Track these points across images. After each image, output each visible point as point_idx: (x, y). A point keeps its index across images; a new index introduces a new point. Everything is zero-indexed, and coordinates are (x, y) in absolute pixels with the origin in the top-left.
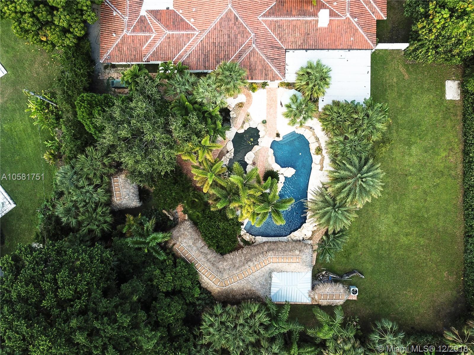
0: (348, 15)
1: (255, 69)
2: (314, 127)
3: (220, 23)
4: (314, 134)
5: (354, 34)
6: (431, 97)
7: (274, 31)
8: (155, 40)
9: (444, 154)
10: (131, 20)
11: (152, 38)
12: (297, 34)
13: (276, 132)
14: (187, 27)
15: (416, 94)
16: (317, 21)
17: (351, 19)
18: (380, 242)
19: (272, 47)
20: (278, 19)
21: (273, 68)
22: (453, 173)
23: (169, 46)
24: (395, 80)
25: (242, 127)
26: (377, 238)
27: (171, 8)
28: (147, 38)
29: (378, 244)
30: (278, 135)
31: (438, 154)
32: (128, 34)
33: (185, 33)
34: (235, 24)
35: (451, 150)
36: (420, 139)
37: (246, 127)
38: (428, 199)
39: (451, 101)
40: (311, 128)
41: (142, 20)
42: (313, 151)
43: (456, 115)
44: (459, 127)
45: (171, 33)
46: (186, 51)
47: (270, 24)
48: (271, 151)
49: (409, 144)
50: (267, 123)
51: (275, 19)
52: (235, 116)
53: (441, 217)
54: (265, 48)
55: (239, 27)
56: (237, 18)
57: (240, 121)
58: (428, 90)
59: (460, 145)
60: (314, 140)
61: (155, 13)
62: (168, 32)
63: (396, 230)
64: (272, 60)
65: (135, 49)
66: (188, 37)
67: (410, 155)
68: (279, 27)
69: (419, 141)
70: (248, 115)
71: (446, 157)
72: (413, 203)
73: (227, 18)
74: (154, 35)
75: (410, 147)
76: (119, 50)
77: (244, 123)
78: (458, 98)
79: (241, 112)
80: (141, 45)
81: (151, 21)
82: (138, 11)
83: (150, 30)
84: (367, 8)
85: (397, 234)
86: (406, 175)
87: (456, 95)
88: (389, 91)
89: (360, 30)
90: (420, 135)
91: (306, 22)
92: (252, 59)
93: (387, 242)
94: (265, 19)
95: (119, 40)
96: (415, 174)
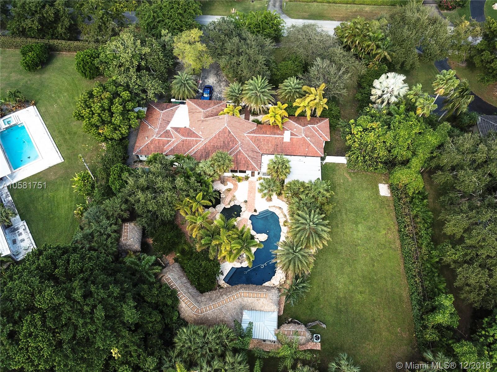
0: (303, 136)
1: (240, 163)
2: (282, 207)
3: (219, 134)
4: (282, 212)
5: (308, 147)
6: (369, 193)
7: (254, 142)
8: (173, 143)
9: (384, 232)
10: (159, 131)
11: (172, 141)
12: (270, 145)
13: (254, 209)
14: (197, 136)
15: (358, 190)
16: (283, 138)
17: (306, 138)
18: (338, 297)
19: (253, 151)
20: (257, 135)
21: (253, 163)
22: (393, 246)
23: (183, 146)
24: (342, 181)
25: (229, 204)
26: (336, 294)
27: (188, 127)
28: (168, 141)
29: (337, 299)
30: (255, 211)
31: (379, 232)
32: (156, 138)
33: (194, 139)
34: (228, 136)
35: (389, 229)
36: (364, 220)
37: (232, 204)
38: (376, 265)
39: (384, 197)
40: (280, 208)
41: (167, 132)
42: (281, 224)
43: (389, 206)
44: (393, 214)
45: (185, 138)
46: (194, 150)
47: (252, 138)
48: (250, 222)
49: (356, 223)
50: (248, 203)
51: (255, 135)
52: (224, 196)
53: (388, 280)
54: (248, 151)
55: (231, 138)
56: (230, 132)
57: (228, 200)
58: (367, 189)
59: (396, 227)
60: (283, 216)
61: (177, 129)
62: (183, 138)
63: (351, 288)
64: (252, 158)
65: (159, 147)
66: (197, 142)
67: (358, 231)
68: (258, 140)
69: (363, 222)
70: (234, 197)
71: (385, 234)
72: (364, 268)
73: (224, 131)
74: (173, 140)
75: (357, 226)
76: (148, 147)
77: (231, 201)
78: (389, 195)
79: (229, 194)
80: (164, 145)
81: (173, 132)
82: (166, 127)
83: (172, 137)
84: (316, 133)
85: (352, 292)
86: (356, 245)
87: (388, 194)
88: (338, 188)
89: (312, 144)
90: (364, 218)
91: (276, 138)
92: (238, 157)
93: (345, 298)
94: (248, 135)
95: (149, 141)
96: (363, 245)
